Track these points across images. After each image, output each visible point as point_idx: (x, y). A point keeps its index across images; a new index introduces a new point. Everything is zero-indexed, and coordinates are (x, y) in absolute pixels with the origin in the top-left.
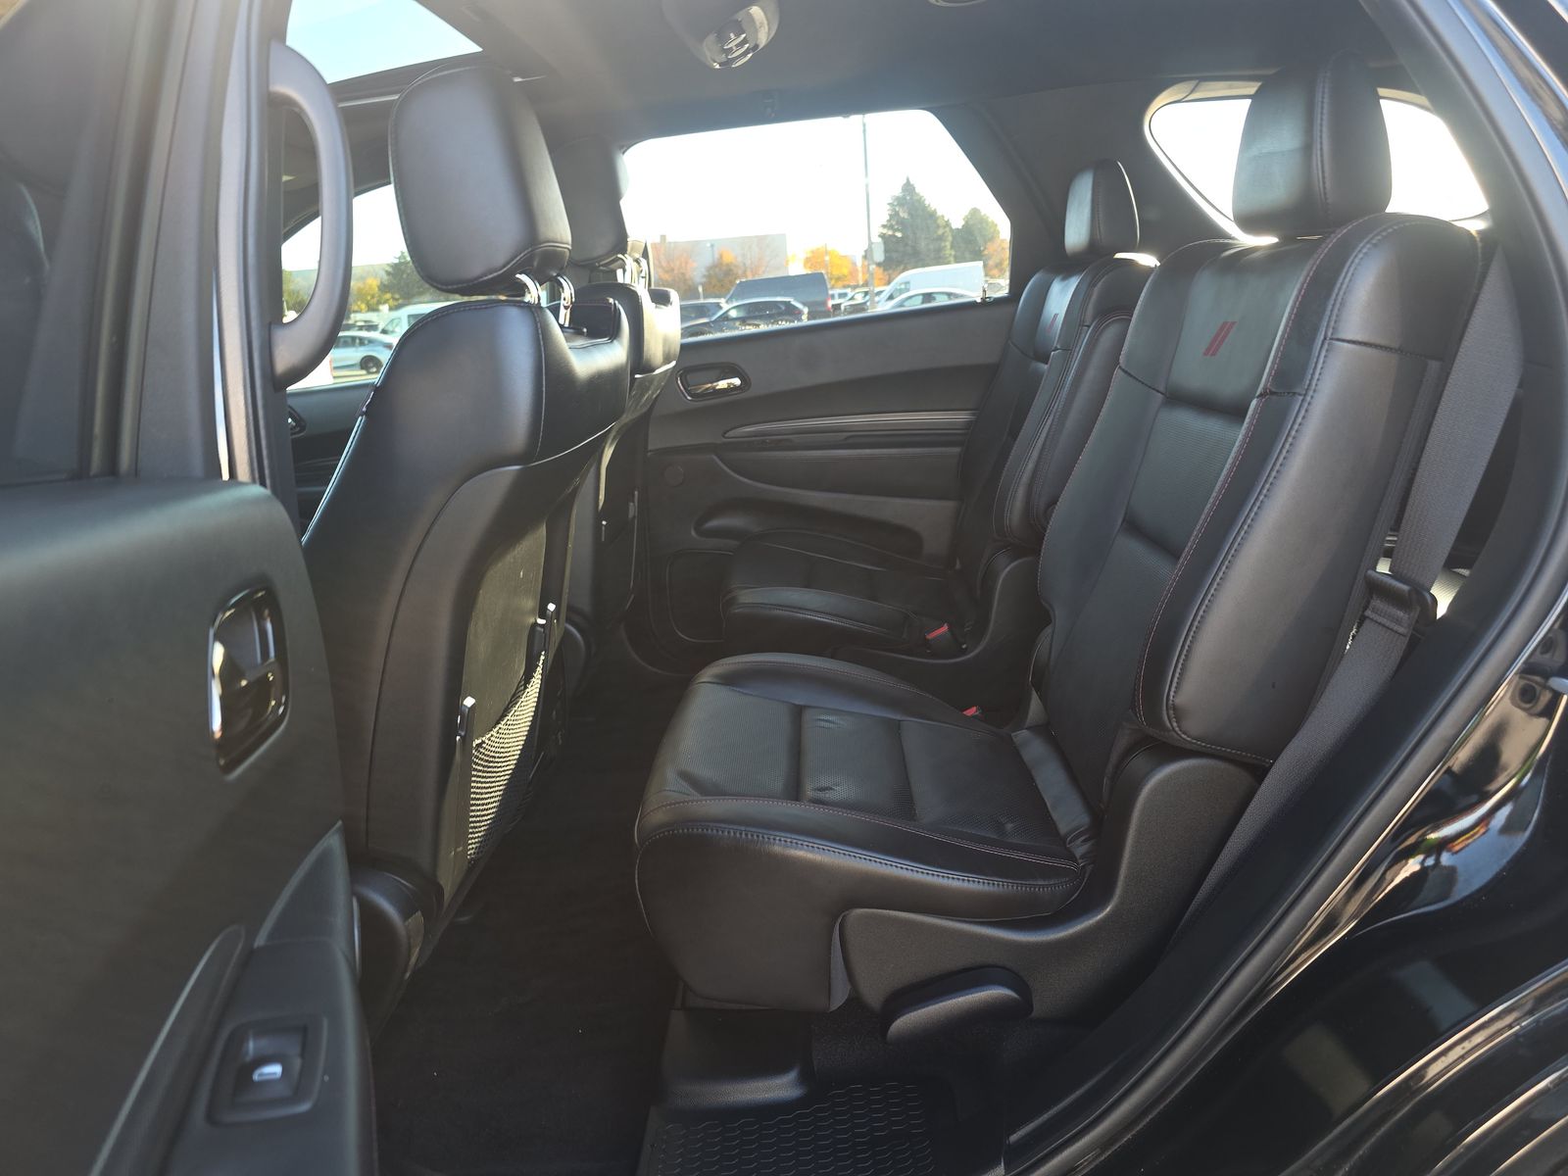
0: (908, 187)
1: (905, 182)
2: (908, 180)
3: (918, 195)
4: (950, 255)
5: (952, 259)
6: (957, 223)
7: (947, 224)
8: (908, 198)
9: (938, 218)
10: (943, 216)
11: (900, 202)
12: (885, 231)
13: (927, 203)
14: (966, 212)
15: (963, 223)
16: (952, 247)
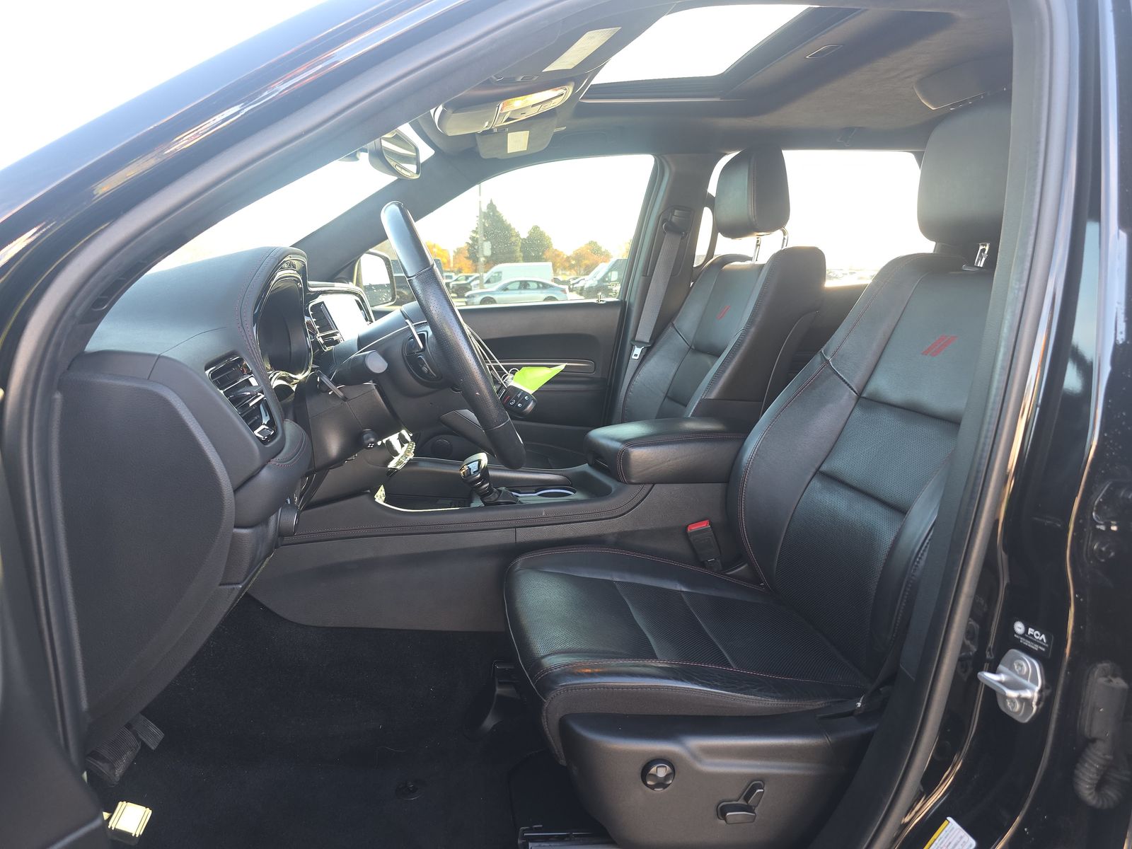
0: (492, 206)
1: (489, 202)
2: (491, 201)
3: (498, 212)
4: (520, 256)
5: (521, 259)
6: (524, 235)
7: (518, 235)
8: (491, 214)
9: (511, 230)
10: (514, 229)
11: (485, 216)
12: (474, 235)
13: (504, 218)
14: (530, 228)
15: (528, 235)
16: (521, 251)
